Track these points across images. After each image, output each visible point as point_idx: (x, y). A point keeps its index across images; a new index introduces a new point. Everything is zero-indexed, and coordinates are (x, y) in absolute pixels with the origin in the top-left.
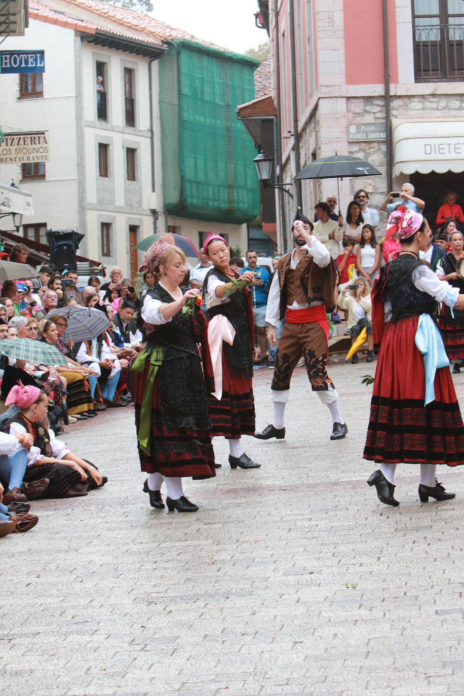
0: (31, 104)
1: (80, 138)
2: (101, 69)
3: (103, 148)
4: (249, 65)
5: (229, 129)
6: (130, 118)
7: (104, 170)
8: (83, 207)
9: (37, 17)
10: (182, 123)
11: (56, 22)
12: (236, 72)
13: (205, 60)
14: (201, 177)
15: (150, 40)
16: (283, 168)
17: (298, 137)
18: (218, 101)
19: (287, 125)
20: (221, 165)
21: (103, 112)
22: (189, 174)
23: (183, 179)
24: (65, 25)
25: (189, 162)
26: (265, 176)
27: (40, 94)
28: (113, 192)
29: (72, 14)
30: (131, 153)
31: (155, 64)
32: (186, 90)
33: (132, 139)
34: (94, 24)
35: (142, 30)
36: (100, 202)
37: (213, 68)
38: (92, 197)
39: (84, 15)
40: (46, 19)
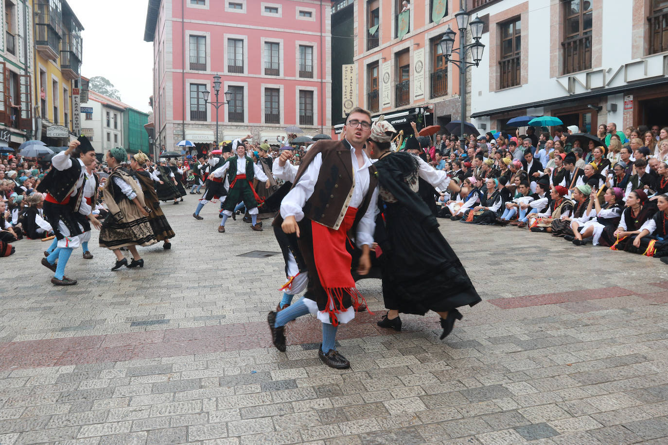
0: (89, 122)
1: (102, 131)
2: (108, 114)
3: (108, 134)
4: (147, 115)
5: (141, 131)
6: (116, 127)
7: (109, 139)
8: (103, 148)
9: (91, 99)
10: (129, 129)
11: (96, 101)
12: (143, 117)
13: (135, 114)
14: (134, 143)
15: (121, 107)
16: (156, 141)
17: (160, 133)
18: (139, 124)
19: (157, 130)
20: (139, 140)
21: (108, 125)
22: (131, 142)
23: (129, 143)
24: (98, 102)
25: (131, 139)
26: (151, 142)
27: (91, 119)
28: (111, 146)
29: (101, 99)
30: (116, 136)
31: (122, 114)
32: (130, 121)
33: (116, 132)
34: (106, 102)
35: (119, 105)
36: (107, 148)
37: (137, 115)
38: (105, 146)
39: (104, 100)
40: (93, 100)
